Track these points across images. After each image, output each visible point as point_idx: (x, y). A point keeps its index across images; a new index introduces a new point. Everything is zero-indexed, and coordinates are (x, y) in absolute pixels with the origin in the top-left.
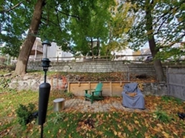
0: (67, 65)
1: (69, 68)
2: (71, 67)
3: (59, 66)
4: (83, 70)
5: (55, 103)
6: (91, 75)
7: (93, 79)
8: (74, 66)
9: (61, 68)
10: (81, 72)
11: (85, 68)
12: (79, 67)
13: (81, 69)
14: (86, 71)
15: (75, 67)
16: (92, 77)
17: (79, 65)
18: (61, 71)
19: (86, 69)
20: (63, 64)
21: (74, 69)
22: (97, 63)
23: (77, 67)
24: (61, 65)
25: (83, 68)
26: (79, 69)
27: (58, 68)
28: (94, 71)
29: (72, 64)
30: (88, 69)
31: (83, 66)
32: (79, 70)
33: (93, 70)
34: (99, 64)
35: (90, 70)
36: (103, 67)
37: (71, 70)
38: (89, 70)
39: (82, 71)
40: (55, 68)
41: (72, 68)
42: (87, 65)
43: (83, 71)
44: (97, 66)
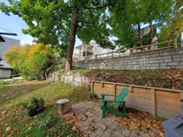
0: (103, 62)
1: (105, 65)
2: (107, 63)
3: (96, 64)
4: (120, 66)
5: (58, 104)
6: (127, 73)
7: (128, 79)
8: (109, 63)
9: (98, 65)
10: (117, 69)
11: (123, 64)
12: (115, 63)
13: (117, 65)
14: (125, 67)
15: (111, 64)
16: (127, 77)
17: (115, 61)
18: (98, 68)
19: (125, 65)
20: (100, 62)
21: (109, 66)
22: (140, 56)
23: (113, 63)
24: (98, 63)
25: (120, 64)
26: (115, 65)
27: (96, 65)
28: (135, 68)
29: (108, 61)
30: (127, 65)
31: (120, 62)
32: (115, 67)
33: (133, 67)
34: (144, 57)
35: (129, 66)
36: (151, 62)
37: (107, 67)
38: (127, 67)
39: (119, 68)
40: (94, 65)
41: (107, 65)
42: (125, 60)
43: (121, 68)
44: (140, 60)
